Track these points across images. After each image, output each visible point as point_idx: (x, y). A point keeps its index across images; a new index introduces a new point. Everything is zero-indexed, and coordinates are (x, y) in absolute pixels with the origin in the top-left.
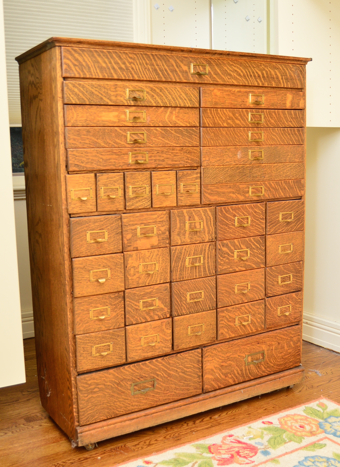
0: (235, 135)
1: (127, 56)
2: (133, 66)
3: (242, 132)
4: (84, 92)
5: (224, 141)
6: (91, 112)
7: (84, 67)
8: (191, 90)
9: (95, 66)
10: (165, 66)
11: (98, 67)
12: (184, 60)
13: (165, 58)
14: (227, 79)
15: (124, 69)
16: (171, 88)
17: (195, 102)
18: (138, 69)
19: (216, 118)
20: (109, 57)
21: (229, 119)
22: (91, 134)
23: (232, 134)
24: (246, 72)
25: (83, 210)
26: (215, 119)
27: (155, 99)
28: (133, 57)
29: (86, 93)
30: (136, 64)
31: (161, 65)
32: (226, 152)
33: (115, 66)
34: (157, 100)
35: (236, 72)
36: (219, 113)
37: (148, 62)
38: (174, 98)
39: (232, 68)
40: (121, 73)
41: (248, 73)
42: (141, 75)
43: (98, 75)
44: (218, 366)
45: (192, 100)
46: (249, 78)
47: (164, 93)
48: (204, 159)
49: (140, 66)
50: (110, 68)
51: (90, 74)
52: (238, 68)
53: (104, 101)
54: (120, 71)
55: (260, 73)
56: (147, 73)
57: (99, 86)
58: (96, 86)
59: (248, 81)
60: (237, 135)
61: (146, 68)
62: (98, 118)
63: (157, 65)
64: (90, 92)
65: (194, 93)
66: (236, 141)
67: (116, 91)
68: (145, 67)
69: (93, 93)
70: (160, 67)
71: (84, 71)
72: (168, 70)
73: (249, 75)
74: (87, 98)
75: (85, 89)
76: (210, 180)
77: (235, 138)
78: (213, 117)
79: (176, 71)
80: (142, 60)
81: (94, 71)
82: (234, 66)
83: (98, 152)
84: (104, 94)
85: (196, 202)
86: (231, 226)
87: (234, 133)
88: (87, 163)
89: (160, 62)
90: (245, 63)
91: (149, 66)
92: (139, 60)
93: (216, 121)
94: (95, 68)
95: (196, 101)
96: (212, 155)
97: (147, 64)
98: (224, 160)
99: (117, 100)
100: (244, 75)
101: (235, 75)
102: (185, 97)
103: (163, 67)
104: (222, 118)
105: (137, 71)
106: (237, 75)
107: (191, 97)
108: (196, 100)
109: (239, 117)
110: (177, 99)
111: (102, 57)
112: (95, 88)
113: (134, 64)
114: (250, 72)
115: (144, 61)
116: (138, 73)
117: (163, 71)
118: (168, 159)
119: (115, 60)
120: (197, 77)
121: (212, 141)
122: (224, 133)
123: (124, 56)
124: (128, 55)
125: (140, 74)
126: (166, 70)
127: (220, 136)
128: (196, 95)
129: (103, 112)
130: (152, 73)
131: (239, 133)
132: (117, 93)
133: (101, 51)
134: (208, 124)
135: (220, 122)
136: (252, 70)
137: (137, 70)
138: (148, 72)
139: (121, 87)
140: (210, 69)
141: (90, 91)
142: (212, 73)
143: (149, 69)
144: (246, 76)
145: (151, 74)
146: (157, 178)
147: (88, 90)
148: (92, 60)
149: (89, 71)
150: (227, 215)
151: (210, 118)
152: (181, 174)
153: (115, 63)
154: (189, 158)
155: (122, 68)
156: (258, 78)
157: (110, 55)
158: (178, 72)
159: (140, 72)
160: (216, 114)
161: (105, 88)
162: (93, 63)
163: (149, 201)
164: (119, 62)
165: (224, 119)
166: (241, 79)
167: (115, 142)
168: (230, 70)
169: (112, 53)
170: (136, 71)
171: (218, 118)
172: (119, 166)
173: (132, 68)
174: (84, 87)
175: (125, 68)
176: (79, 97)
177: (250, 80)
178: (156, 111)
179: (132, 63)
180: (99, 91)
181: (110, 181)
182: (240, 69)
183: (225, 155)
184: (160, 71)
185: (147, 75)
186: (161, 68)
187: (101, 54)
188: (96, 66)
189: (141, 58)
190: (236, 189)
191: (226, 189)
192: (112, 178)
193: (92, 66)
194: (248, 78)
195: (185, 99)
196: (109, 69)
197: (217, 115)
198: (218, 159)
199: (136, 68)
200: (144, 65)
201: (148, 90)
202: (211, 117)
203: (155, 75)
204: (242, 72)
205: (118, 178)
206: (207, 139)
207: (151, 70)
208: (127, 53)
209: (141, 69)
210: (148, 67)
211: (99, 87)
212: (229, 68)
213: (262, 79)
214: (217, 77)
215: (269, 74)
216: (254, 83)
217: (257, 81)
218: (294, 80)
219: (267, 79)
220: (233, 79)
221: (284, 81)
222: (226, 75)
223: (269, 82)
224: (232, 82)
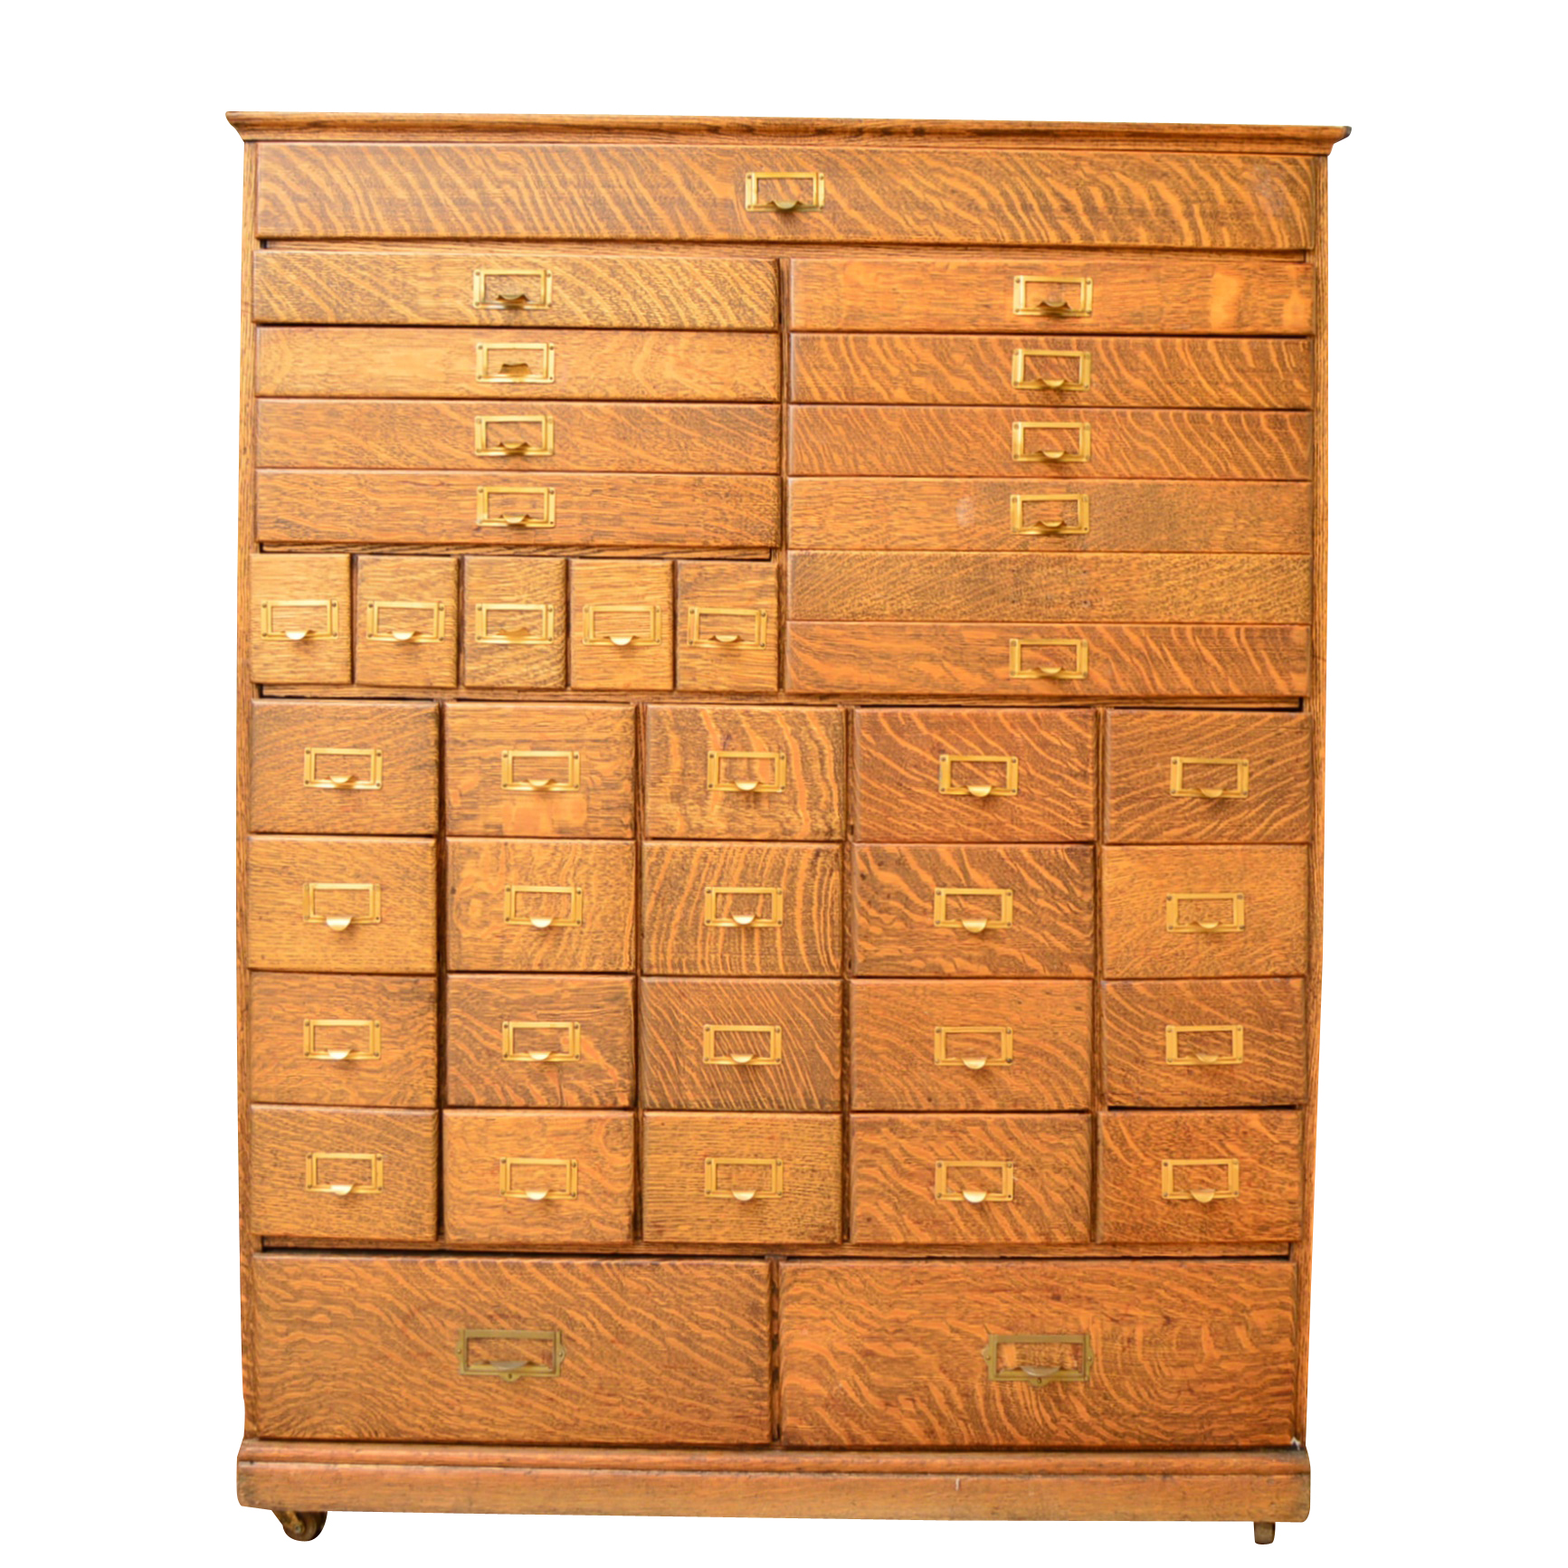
0: (946, 435)
1: (488, 161)
2: (512, 193)
3: (978, 424)
4: (320, 282)
5: (894, 456)
6: (347, 349)
7: (329, 202)
8: (741, 266)
9: (366, 198)
10: (639, 185)
11: (380, 201)
12: (721, 162)
13: (639, 159)
14: (911, 222)
15: (474, 204)
16: (657, 263)
17: (760, 313)
18: (527, 201)
19: (857, 369)
20: (421, 165)
21: (919, 374)
22: (342, 422)
23: (931, 428)
24: (1004, 194)
25: (300, 676)
26: (852, 371)
27: (590, 301)
28: (510, 161)
29: (325, 287)
30: (521, 184)
31: (624, 183)
32: (902, 498)
33: (441, 195)
34: (598, 307)
35: (955, 197)
36: (871, 353)
37: (569, 176)
38: (667, 298)
39: (936, 181)
40: (462, 219)
41: (1014, 197)
42: (542, 220)
43: (378, 228)
44: (850, 1351)
45: (742, 305)
46: (1019, 218)
47: (627, 279)
48: (798, 522)
49: (536, 192)
50: (424, 202)
51: (347, 223)
52: (963, 179)
53: (392, 312)
54: (461, 211)
55: (1073, 197)
56: (563, 215)
57: (375, 262)
58: (362, 263)
59: (1010, 226)
60: (959, 437)
61: (559, 199)
62: (370, 370)
63: (607, 185)
64: (342, 285)
65: (754, 277)
66: (953, 459)
67: (438, 279)
68: (556, 192)
69: (351, 285)
70: (618, 189)
71: (327, 218)
72: (649, 199)
73: (1018, 205)
74: (329, 304)
75: (323, 273)
76: (823, 601)
77: (950, 446)
78: (845, 367)
79: (682, 201)
80: (545, 171)
81: (362, 214)
82: (944, 173)
83: (362, 481)
84: (392, 289)
85: (755, 681)
86: (922, 791)
87: (942, 427)
88: (318, 517)
89: (620, 174)
90: (998, 162)
91: (574, 191)
92: (535, 171)
93: (856, 380)
94: (369, 204)
95: (760, 307)
96: (837, 509)
97: (564, 183)
98: (890, 528)
99: (439, 308)
100: (993, 207)
101: (950, 205)
102: (716, 294)
103: (628, 190)
104: (884, 369)
105: (526, 210)
106: (959, 205)
107: (742, 292)
108: (761, 303)
109: (969, 367)
110: (678, 299)
111: (395, 169)
112: (358, 271)
113: (514, 186)
114: (1021, 195)
115: (553, 175)
116: (528, 214)
117: (630, 203)
118: (636, 514)
119: (444, 176)
120: (773, 222)
121: (836, 456)
122: (896, 427)
123: (479, 162)
124: (493, 156)
125: (536, 219)
126: (641, 201)
127: (876, 437)
128: (763, 286)
129: (390, 349)
130: (584, 212)
131: (966, 427)
132: (441, 284)
133: (391, 149)
134: (821, 390)
135: (874, 384)
136: (1033, 184)
137: (523, 204)
138: (567, 211)
139: (455, 265)
140: (832, 191)
141: (342, 281)
142: (843, 203)
143: (572, 199)
144: (1005, 209)
145: (582, 215)
146: (591, 581)
147: (334, 276)
148: (358, 180)
149: (346, 217)
150: (903, 743)
151: (830, 369)
152: (693, 572)
153: (442, 187)
154: (729, 517)
155: (467, 199)
156: (1065, 215)
157: (425, 163)
158: (694, 205)
159: (538, 210)
160: (859, 354)
161: (395, 270)
162: (362, 187)
163: (553, 664)
164: (459, 181)
165: (894, 372)
166: (976, 221)
167: (432, 452)
168: (927, 190)
169: (434, 152)
170: (520, 208)
171: (864, 371)
172: (440, 534)
173: (508, 200)
174: (321, 269)
175: (478, 201)
176: (303, 299)
177: (1023, 226)
178: (598, 344)
179: (507, 181)
180: (375, 279)
181: (403, 581)
182: (975, 186)
183: (895, 509)
184: (618, 204)
185: (566, 220)
186: (623, 196)
187: (393, 160)
188: (371, 197)
189: (540, 165)
190: (946, 643)
191: (899, 642)
192: (412, 573)
193: (357, 198)
194: (1011, 217)
195: (714, 301)
196: (419, 205)
197: (863, 360)
198: (864, 523)
199: (521, 198)
200: (552, 186)
201: (560, 272)
202: (836, 365)
203: (596, 218)
204: (983, 193)
205: (434, 572)
206: (814, 447)
207: (580, 202)
208: (488, 151)
209: (540, 202)
210: (570, 193)
211: (374, 267)
212: (923, 181)
213: (1084, 219)
214: (865, 217)
215: (1119, 199)
216: (1043, 234)
217: (1057, 227)
218: (1255, 218)
219: (1110, 217)
220: (938, 221)
221: (1200, 222)
222: (907, 208)
223: (1121, 229)
224: (937, 233)
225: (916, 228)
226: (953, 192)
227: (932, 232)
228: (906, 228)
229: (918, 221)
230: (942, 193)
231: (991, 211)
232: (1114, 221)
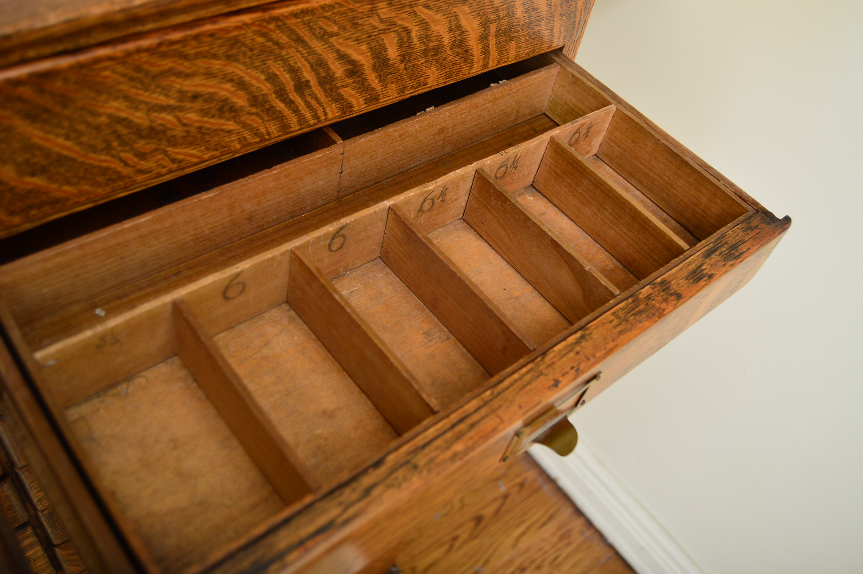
14: (134, 160)
24: (272, 78)
35: (198, 105)
39: (166, 91)
41: (286, 78)
46: (290, 103)
52: (209, 74)
59: (279, 117)
73: (290, 86)
82: (179, 74)
101: (193, 117)
106: (204, 112)
114: (293, 71)
136: (311, 52)
144: (272, 97)
156: (350, 81)
166: (231, 126)
168: (153, 108)
177: (296, 111)
182: (228, 78)
194: (280, 106)
204: (241, 85)
212: (145, 96)
213: (373, 79)
214: (51, 179)
215: (415, 40)
216: (320, 113)
217: (338, 99)
219: (402, 66)
220: (175, 145)
222: (123, 143)
223: (410, 78)
224: (173, 161)
225: (144, 165)
226: (195, 97)
227: (166, 162)
228: (126, 171)
229: (142, 156)
230: (177, 104)
231: (252, 106)
232: (406, 69)
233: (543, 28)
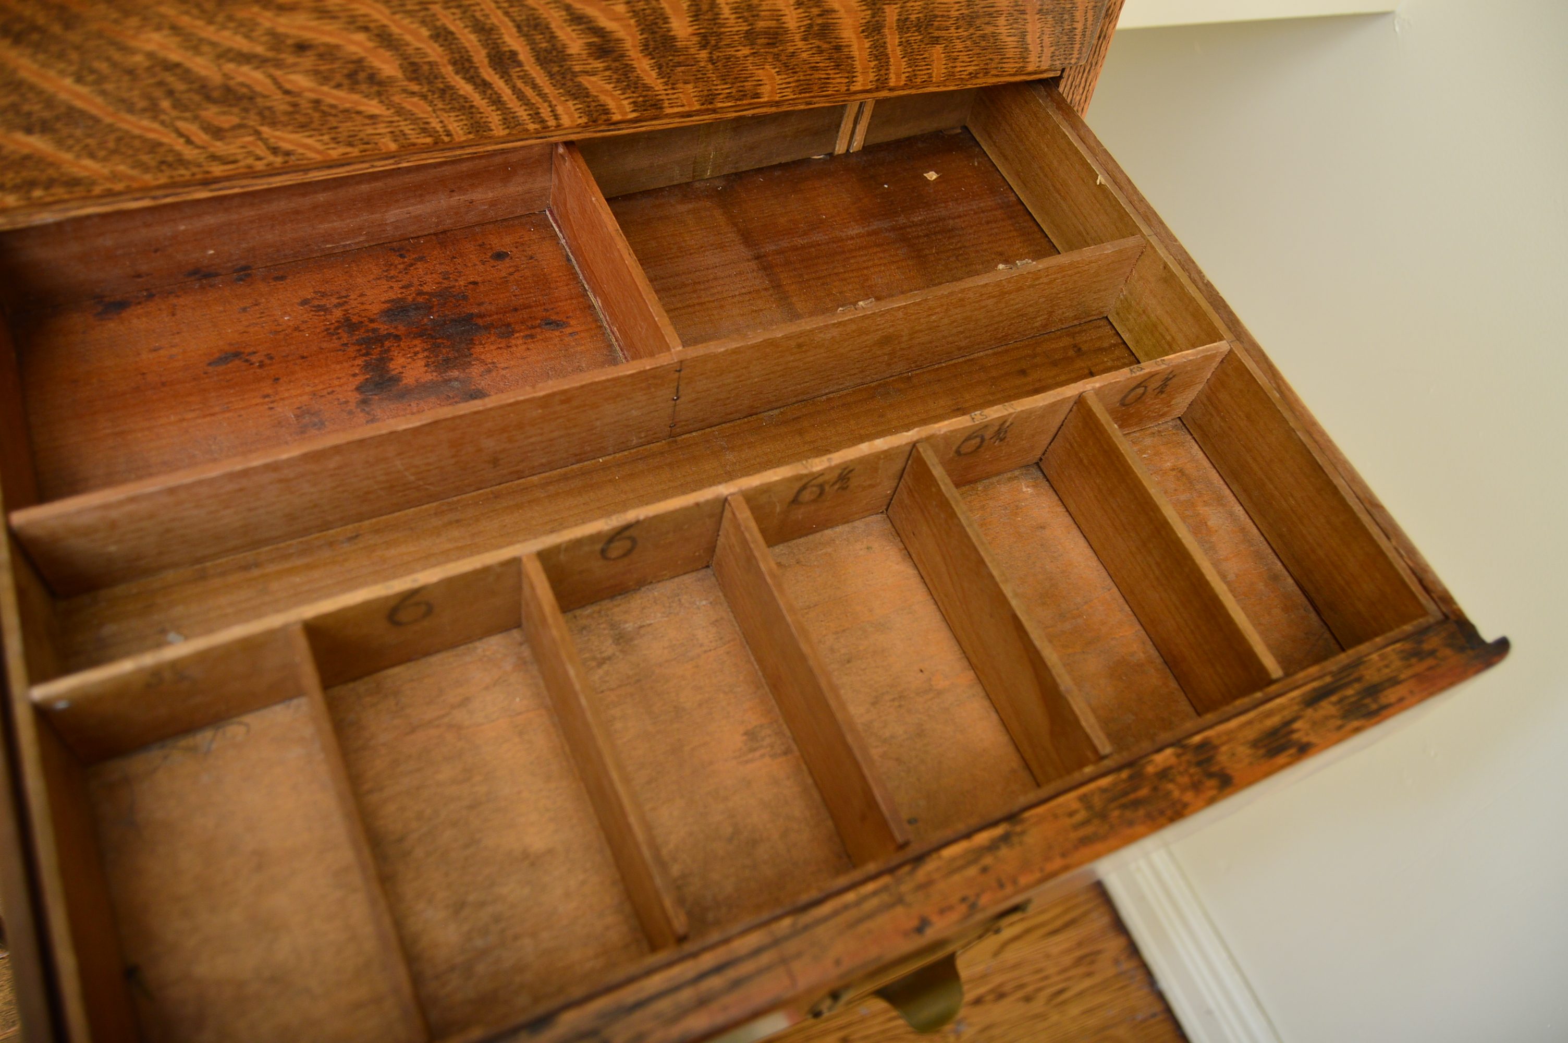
14: (201, 137)
24: (442, 36)
35: (308, 61)
41: (470, 40)
46: (484, 86)
52: (322, 12)
55: (616, 21)
59: (466, 108)
73: (480, 56)
101: (301, 81)
106: (324, 78)
114: (484, 31)
144: (448, 70)
156: (599, 65)
168: (226, 55)
177: (497, 102)
182: (359, 24)
194: (465, 88)
204: (385, 39)
212: (209, 32)
213: (645, 68)
214: (60, 143)
215: (726, 12)
216: (545, 112)
217: (579, 94)
218: (1002, 21)
219: (704, 54)
220: (273, 124)
221: (892, 40)
222: (178, 105)
223: (723, 78)
224: (275, 151)
225: (219, 147)
226: (301, 47)
227: (261, 150)
228: (189, 153)
229: (217, 133)
230: (270, 54)
231: (410, 80)
232: (711, 60)
233: (1003, 30)
